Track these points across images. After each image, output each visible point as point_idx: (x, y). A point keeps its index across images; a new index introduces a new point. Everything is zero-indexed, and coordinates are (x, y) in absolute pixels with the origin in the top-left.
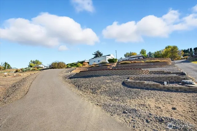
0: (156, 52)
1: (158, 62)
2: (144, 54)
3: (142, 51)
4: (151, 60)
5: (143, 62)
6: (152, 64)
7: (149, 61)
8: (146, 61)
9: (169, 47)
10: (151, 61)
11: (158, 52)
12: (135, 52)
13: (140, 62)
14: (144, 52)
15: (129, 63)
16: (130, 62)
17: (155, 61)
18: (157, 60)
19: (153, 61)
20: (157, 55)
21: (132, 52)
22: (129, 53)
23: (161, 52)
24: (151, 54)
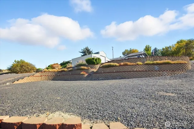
0: (164, 48)
1: (168, 63)
2: (148, 52)
3: (146, 47)
4: (155, 60)
5: (141, 63)
6: (156, 67)
7: (152, 62)
8: (146, 62)
9: (181, 41)
10: (155, 62)
11: (167, 48)
12: (136, 49)
13: (134, 64)
14: (148, 49)
15: (116, 66)
16: (117, 64)
17: (162, 62)
18: (166, 61)
19: (158, 62)
20: (166, 53)
21: (132, 49)
22: (129, 50)
23: (170, 48)
24: (156, 51)
